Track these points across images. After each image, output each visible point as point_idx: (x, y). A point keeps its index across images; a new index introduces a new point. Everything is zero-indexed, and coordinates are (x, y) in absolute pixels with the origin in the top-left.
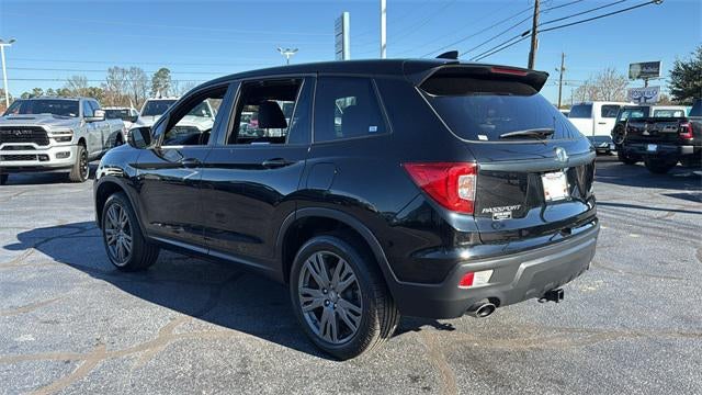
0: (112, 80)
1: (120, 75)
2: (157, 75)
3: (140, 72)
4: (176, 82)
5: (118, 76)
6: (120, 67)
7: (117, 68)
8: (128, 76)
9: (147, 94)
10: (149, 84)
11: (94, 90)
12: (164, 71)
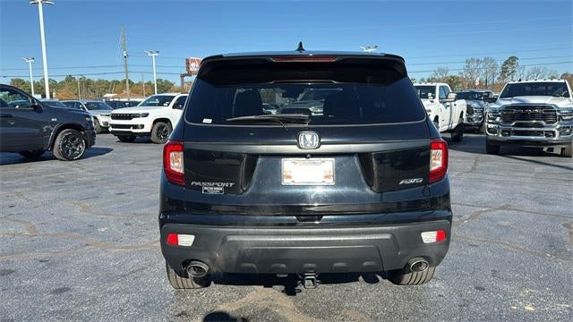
0: (468, 69)
1: (475, 64)
2: (506, 63)
3: (492, 61)
4: (523, 67)
5: (473, 66)
6: (475, 58)
7: (473, 59)
8: (481, 66)
9: (496, 79)
10: (499, 70)
11: (453, 77)
12: (513, 59)
